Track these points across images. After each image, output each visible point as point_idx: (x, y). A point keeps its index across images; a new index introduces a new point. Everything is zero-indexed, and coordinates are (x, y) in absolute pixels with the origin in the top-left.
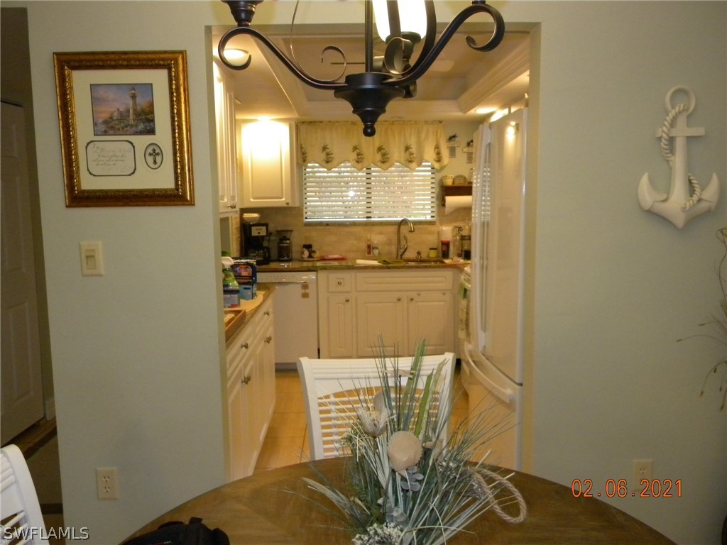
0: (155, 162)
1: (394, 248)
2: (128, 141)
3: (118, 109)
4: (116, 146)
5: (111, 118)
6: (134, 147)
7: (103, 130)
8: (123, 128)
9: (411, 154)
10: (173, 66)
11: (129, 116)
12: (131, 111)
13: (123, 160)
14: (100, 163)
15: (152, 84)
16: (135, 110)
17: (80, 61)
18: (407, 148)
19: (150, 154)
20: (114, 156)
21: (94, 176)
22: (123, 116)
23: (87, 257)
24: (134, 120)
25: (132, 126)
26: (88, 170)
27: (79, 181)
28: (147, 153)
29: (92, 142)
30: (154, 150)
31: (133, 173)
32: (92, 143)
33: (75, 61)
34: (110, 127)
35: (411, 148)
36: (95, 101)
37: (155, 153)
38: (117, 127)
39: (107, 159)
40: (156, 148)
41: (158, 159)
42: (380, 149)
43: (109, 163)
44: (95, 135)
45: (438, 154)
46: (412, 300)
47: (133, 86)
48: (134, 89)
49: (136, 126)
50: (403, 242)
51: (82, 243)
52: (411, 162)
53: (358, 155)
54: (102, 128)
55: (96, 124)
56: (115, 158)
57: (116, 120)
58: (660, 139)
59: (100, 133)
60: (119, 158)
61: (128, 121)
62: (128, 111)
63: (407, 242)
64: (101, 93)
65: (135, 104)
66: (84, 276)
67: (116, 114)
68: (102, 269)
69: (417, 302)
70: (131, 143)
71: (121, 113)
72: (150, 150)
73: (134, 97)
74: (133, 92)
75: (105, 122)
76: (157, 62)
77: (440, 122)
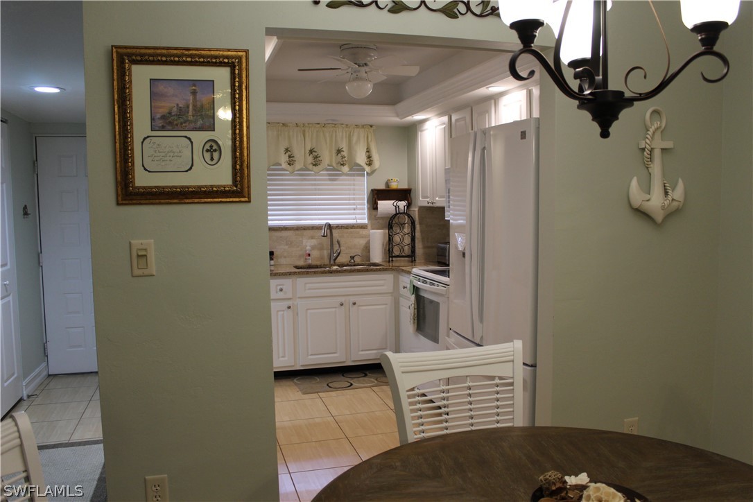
0: (212, 159)
1: (326, 253)
2: (186, 137)
3: (178, 105)
4: (173, 142)
5: (170, 113)
6: (192, 143)
7: (161, 125)
8: (181, 124)
9: (343, 157)
10: (236, 64)
11: (188, 113)
12: (191, 107)
13: (181, 156)
14: (156, 158)
15: (213, 81)
16: (194, 106)
17: (142, 55)
18: (339, 151)
19: (207, 151)
20: (172, 151)
21: (149, 172)
22: (182, 111)
23: (139, 256)
24: (193, 116)
25: (191, 122)
26: (143, 166)
27: (133, 177)
28: (205, 149)
29: (148, 137)
30: (211, 147)
31: (190, 169)
32: (149, 139)
33: (136, 55)
34: (167, 122)
35: (343, 151)
36: (153, 95)
37: (213, 148)
38: (175, 123)
39: (164, 154)
40: (213, 144)
41: (216, 155)
42: (311, 151)
43: (166, 159)
44: (152, 130)
45: (369, 157)
46: (354, 304)
47: (194, 82)
48: (195, 86)
49: (196, 122)
50: (336, 247)
51: (132, 241)
52: (343, 165)
53: (290, 157)
54: (159, 123)
55: (154, 119)
56: (172, 154)
57: (174, 115)
58: (643, 150)
59: (157, 128)
60: (176, 154)
61: (187, 117)
62: (188, 107)
63: (340, 246)
64: (161, 88)
65: (195, 99)
66: (133, 276)
67: (175, 109)
68: (153, 269)
69: (359, 306)
70: (189, 139)
71: (180, 109)
72: (207, 147)
73: (194, 93)
74: (194, 88)
75: (163, 117)
76: (221, 60)
77: (371, 126)
